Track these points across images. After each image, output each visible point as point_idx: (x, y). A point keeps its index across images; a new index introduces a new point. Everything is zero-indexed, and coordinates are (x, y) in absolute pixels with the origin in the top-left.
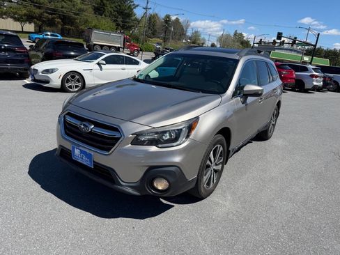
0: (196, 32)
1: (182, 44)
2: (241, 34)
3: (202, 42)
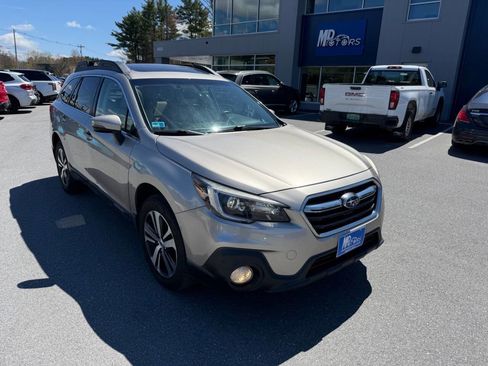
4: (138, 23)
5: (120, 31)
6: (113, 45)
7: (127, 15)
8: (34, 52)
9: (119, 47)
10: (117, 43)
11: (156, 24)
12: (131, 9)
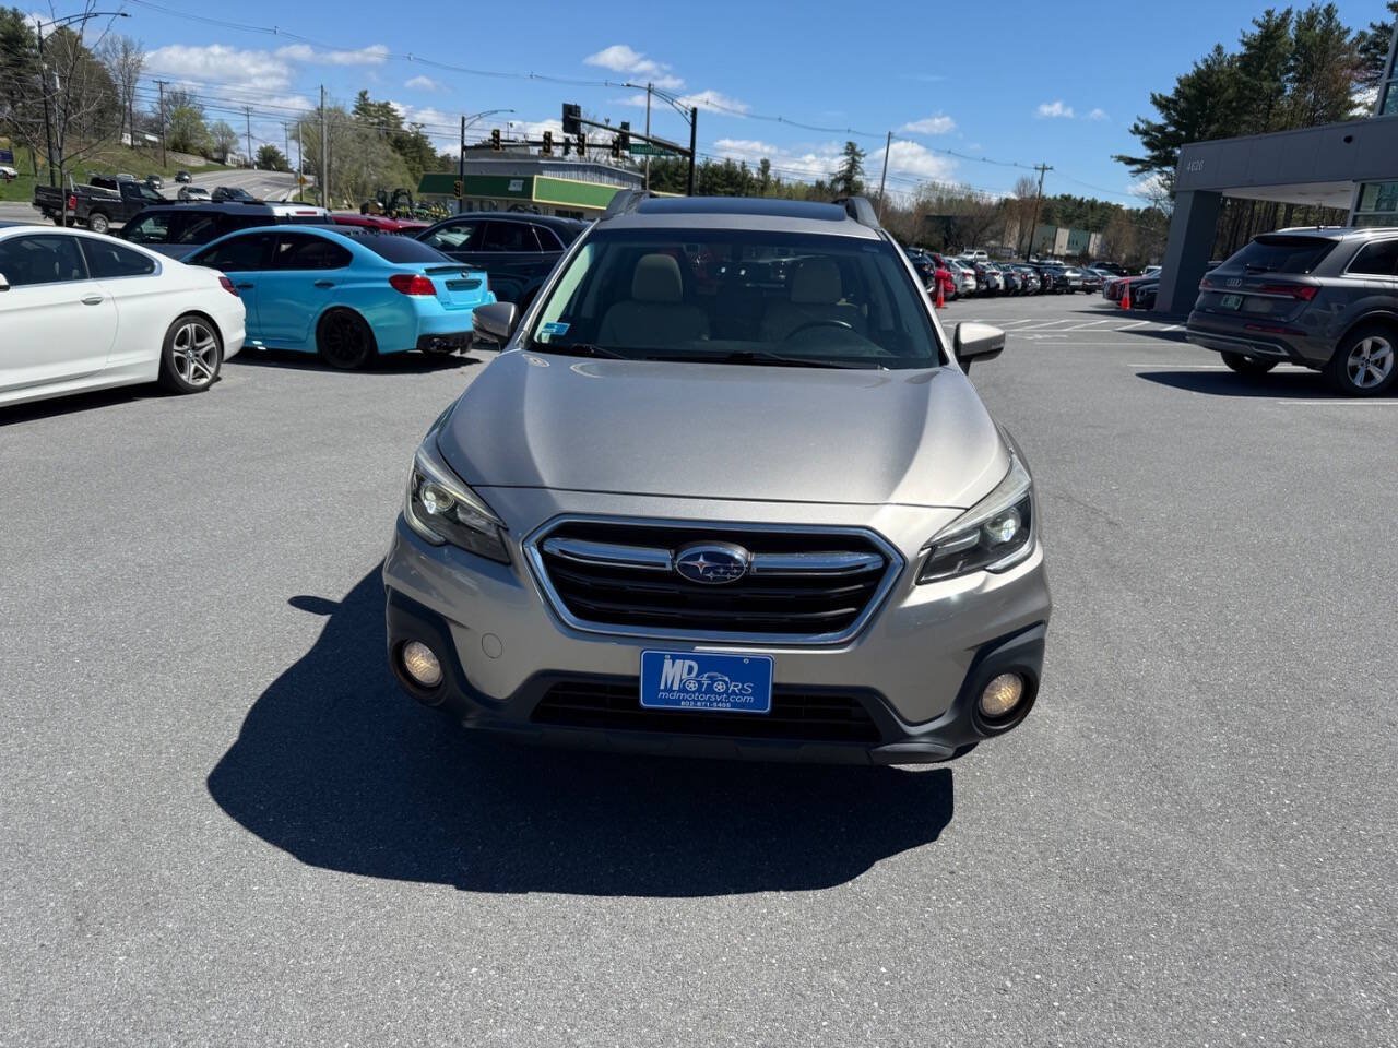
0: (179, 98)
1: (120, 153)
2: (385, 109)
3: (216, 141)
4: (1222, 89)
5: (1158, 118)
6: (1131, 161)
7: (1190, 71)
8: (934, 187)
9: (1146, 166)
10: (1144, 153)
11: (1281, 91)
12: (1209, 51)
